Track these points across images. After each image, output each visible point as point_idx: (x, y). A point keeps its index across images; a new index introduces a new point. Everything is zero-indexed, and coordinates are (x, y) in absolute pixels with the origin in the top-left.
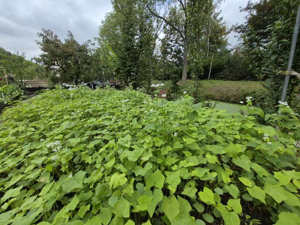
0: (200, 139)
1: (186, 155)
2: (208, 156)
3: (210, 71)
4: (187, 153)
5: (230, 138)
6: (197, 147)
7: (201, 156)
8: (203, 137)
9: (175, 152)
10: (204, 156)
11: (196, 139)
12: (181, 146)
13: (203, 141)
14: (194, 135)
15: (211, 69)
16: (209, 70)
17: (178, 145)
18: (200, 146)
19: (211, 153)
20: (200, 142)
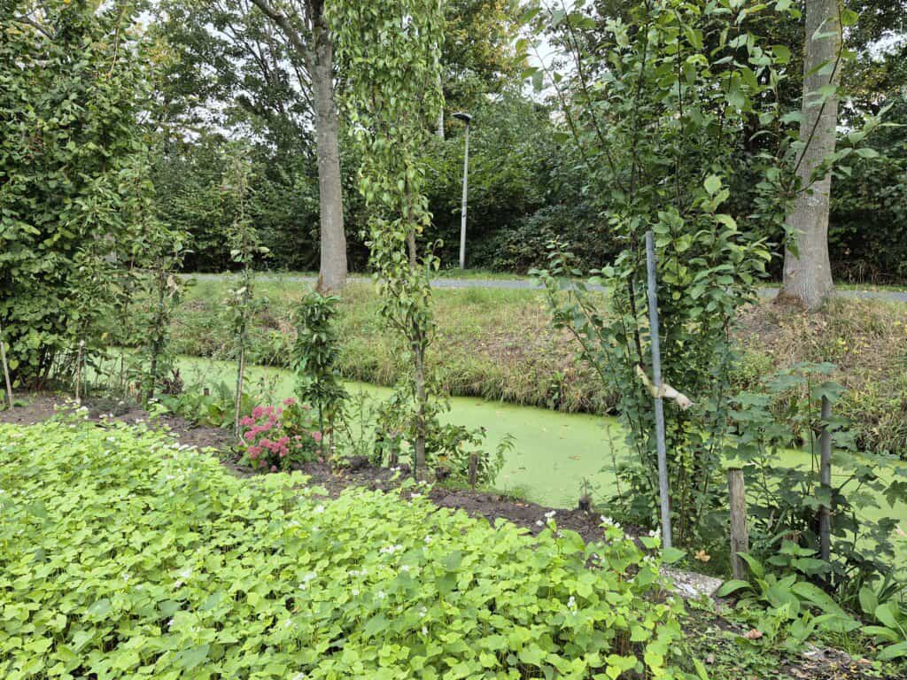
0: (467, 631)
1: (450, 665)
2: (483, 657)
3: (464, 220)
4: (449, 661)
5: (522, 616)
6: (464, 647)
7: (472, 661)
8: (471, 625)
9: (430, 663)
10: (477, 659)
11: (461, 631)
12: (439, 651)
13: (473, 634)
14: (457, 624)
15: (464, 210)
16: (459, 214)
17: (433, 650)
18: (469, 645)
19: (487, 651)
20: (467, 636)
